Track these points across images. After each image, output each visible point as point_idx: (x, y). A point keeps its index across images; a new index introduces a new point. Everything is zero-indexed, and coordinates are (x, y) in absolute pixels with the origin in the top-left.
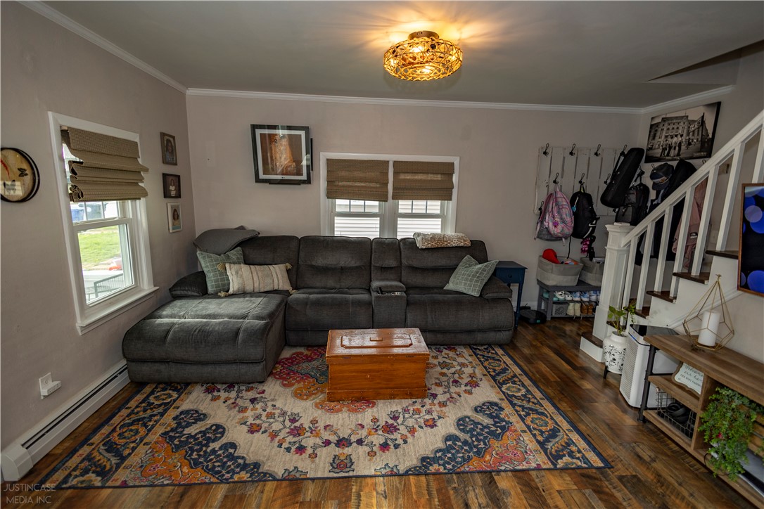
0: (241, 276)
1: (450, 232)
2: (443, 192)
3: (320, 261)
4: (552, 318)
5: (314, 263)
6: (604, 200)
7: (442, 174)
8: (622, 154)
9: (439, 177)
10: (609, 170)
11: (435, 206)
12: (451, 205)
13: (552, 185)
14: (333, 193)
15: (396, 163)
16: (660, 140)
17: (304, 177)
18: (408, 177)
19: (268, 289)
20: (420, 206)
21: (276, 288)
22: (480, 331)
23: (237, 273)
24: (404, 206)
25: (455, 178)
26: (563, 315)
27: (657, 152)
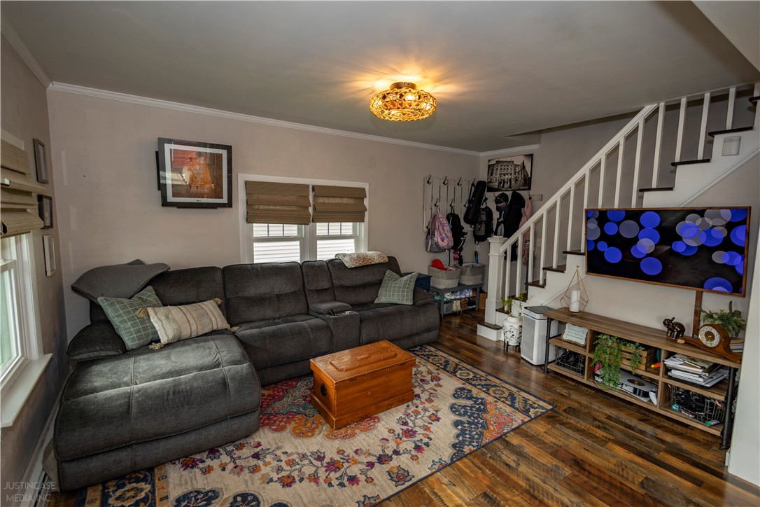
0: (174, 321)
1: (363, 250)
2: (356, 215)
3: (253, 290)
4: (444, 315)
5: (246, 294)
6: (466, 221)
7: (355, 198)
8: (473, 185)
9: (351, 201)
10: (466, 197)
11: (347, 228)
12: (362, 227)
13: (434, 208)
14: (251, 218)
15: (314, 188)
16: (496, 176)
17: (225, 200)
18: (326, 200)
19: (207, 330)
20: (335, 228)
21: (215, 328)
23: (167, 317)
24: (322, 228)
25: (366, 202)
26: (450, 312)
27: (496, 185)
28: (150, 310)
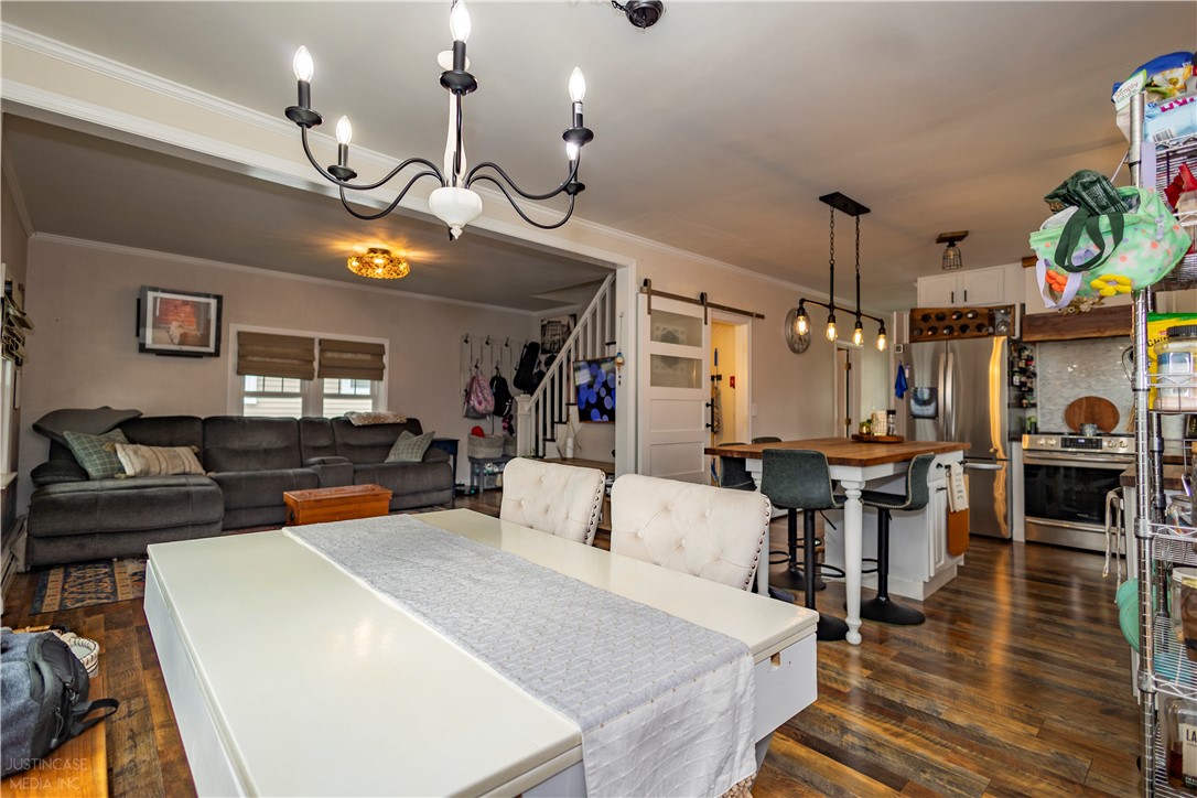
0: (143, 456)
1: (383, 410)
2: (375, 373)
3: (236, 444)
4: (485, 490)
5: (228, 445)
6: (516, 384)
7: (372, 354)
8: (525, 346)
9: (368, 357)
10: (517, 359)
11: (364, 388)
12: (383, 386)
13: (474, 369)
14: (242, 371)
15: (321, 341)
16: (548, 337)
17: (212, 349)
18: (336, 355)
19: (178, 471)
20: (347, 386)
21: (187, 470)
22: (425, 492)
23: (136, 453)
24: (330, 385)
25: (386, 359)
26: (493, 487)
27: (547, 346)
28: (118, 446)
